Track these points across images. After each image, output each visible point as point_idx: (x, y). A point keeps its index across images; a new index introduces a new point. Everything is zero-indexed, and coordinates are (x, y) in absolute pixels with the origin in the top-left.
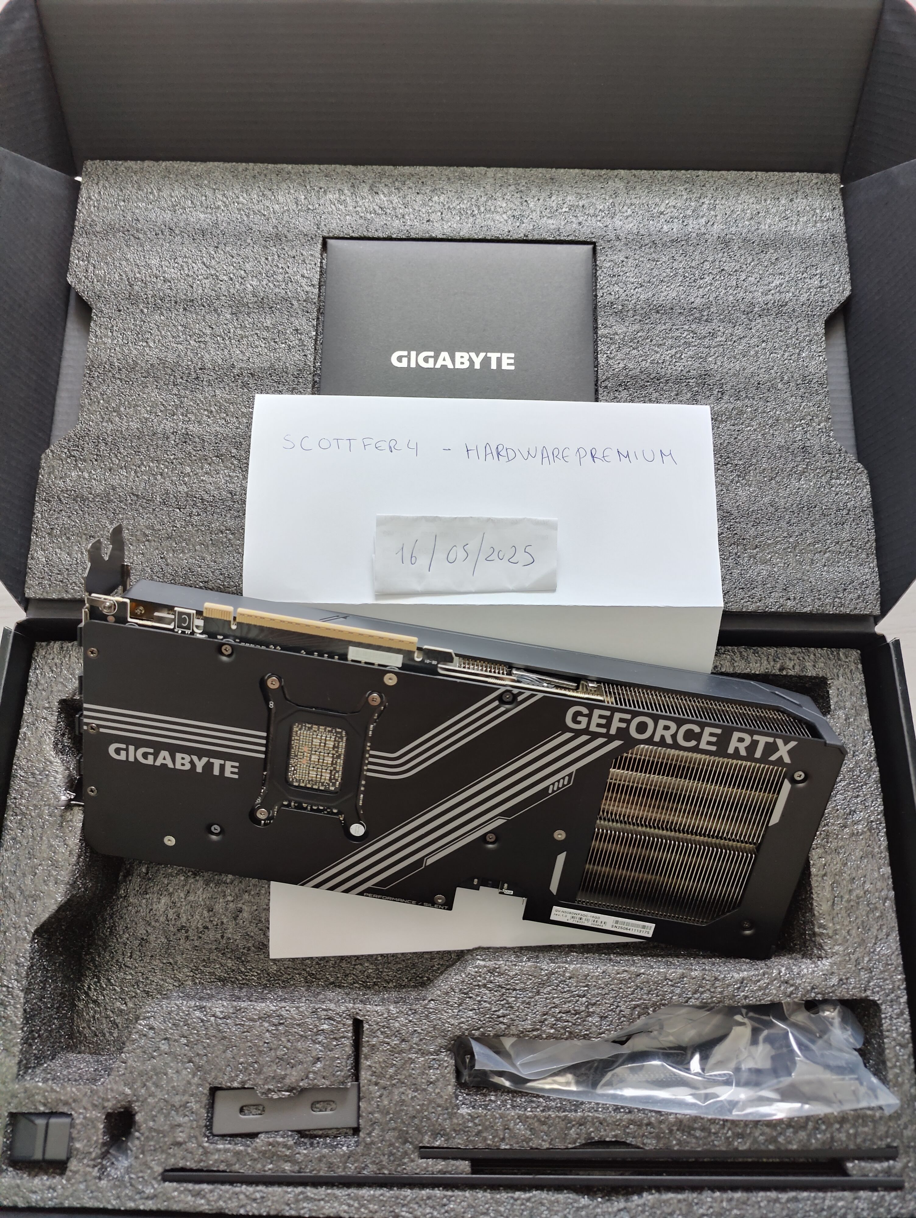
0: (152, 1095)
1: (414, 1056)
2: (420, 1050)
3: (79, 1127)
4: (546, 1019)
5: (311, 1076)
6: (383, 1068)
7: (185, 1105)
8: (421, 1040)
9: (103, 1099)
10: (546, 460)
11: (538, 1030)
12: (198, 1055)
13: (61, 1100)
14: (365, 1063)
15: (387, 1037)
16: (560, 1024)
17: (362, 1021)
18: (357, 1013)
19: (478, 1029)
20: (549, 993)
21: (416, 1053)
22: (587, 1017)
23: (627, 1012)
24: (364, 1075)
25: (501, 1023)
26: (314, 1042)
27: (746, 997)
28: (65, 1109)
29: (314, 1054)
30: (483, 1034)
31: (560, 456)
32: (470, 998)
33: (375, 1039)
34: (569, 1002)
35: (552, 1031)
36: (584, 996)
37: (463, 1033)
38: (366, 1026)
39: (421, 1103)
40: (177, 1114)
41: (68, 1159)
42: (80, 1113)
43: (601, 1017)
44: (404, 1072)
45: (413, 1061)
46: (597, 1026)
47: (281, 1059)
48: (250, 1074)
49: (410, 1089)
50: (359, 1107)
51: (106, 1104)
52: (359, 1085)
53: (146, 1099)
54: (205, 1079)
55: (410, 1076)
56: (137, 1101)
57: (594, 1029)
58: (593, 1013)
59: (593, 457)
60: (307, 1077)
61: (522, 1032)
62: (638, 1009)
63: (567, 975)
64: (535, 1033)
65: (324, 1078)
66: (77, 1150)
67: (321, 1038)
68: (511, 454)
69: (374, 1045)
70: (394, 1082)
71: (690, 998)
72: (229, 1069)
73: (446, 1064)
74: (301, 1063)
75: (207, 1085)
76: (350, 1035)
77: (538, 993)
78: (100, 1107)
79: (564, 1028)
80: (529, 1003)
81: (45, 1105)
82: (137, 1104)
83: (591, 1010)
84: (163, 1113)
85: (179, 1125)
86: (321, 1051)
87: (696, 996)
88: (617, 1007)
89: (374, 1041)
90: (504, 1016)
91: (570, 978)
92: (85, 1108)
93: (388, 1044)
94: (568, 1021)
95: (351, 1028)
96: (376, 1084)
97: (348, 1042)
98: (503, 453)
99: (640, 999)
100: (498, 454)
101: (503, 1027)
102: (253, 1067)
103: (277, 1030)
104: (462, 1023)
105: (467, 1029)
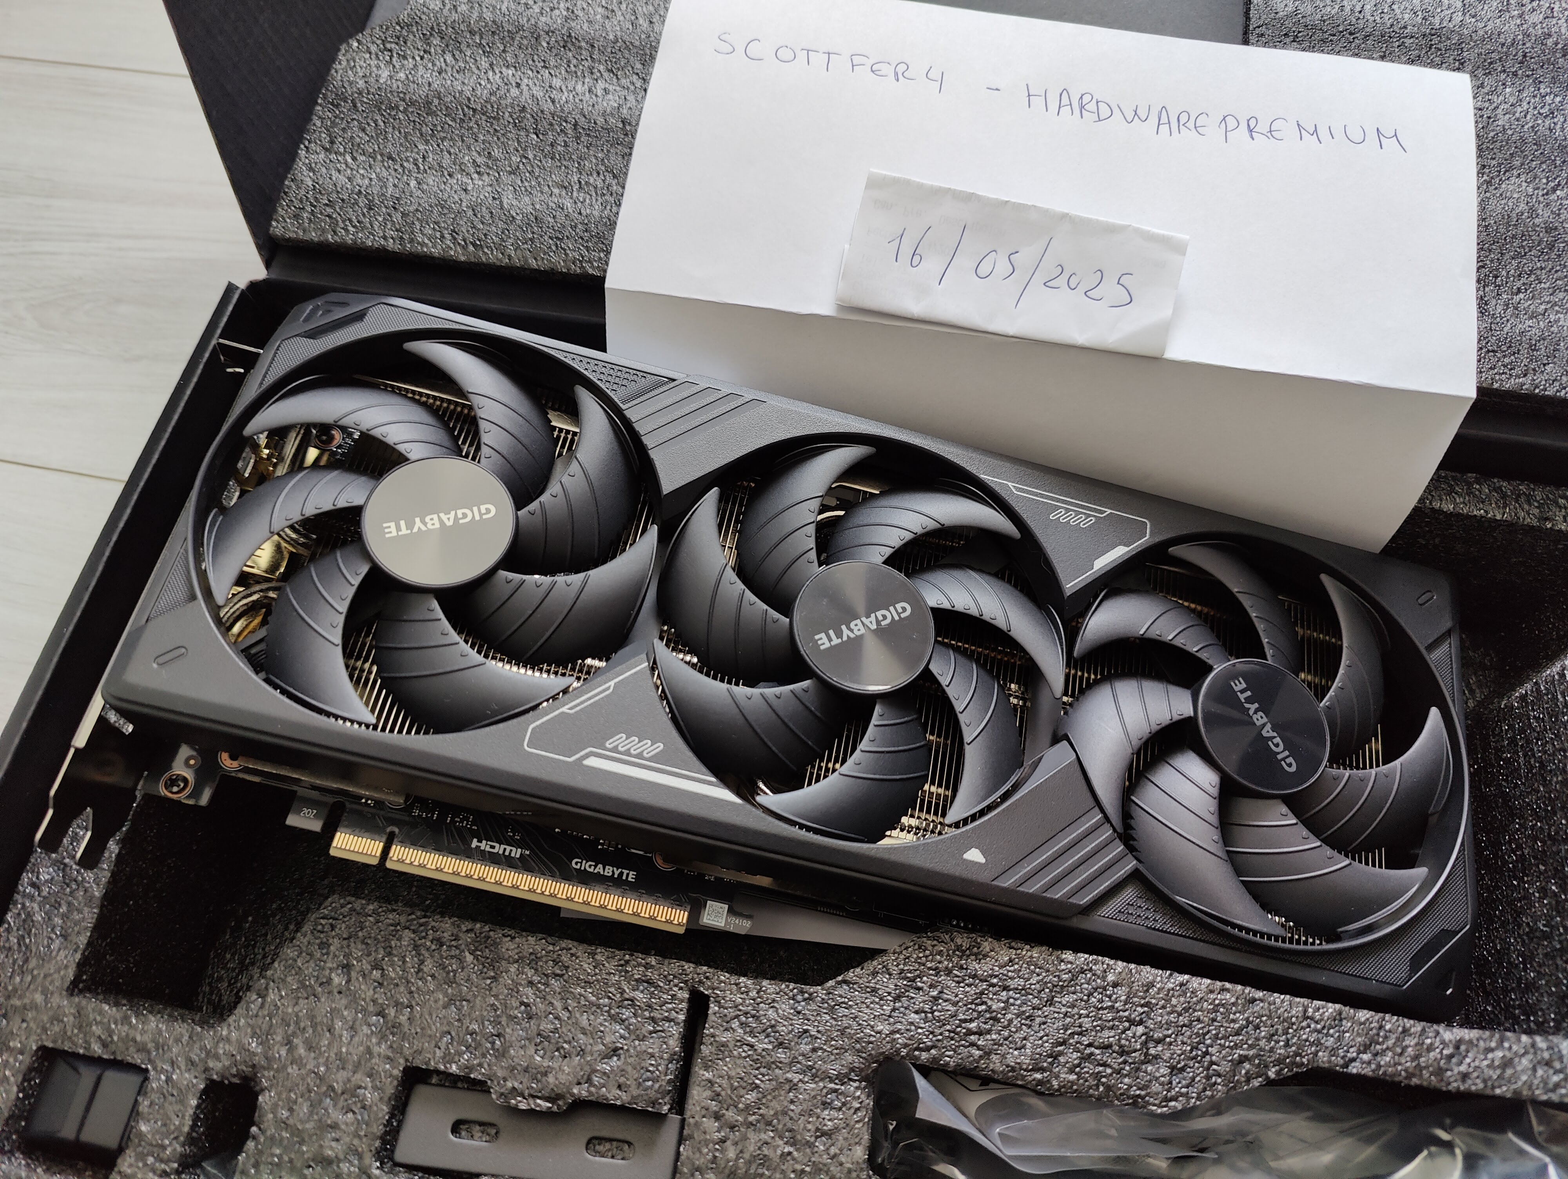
0: (297, 1061)
1: (796, 1078)
2: (810, 1068)
3: (154, 1096)
4: (1061, 1053)
5: (596, 1080)
6: (734, 1089)
7: (352, 1091)
8: (814, 1050)
9: (208, 1053)
10: (1164, 129)
11: (1043, 1070)
12: (397, 1004)
13: (134, 1040)
14: (701, 1073)
15: (752, 1033)
16: (1089, 1067)
17: (708, 997)
18: (700, 982)
19: (928, 1049)
20: (1073, 1006)
21: (804, 1072)
22: (1143, 1063)
23: (1225, 1067)
24: (698, 1095)
25: (973, 1044)
26: (614, 1018)
28: (137, 1059)
29: (608, 1039)
30: (935, 1060)
31: (1191, 124)
32: (919, 989)
33: (728, 1035)
34: (1112, 1028)
35: (1073, 1077)
36: (1141, 1023)
37: (898, 1051)
38: (713, 1008)
39: (798, 1167)
40: (335, 1106)
41: (121, 1150)
42: (162, 1071)
43: (1173, 1068)
44: (774, 1103)
45: (793, 1087)
46: (1162, 1084)
47: (548, 1038)
48: (484, 1056)
49: (781, 1137)
50: (678, 1154)
51: (211, 1064)
52: (683, 1121)
53: (285, 1067)
54: (400, 1051)
55: (785, 1113)
56: (269, 1068)
57: (1156, 1087)
58: (1156, 1057)
59: (1251, 131)
60: (589, 1081)
61: (1013, 1069)
62: (1247, 1066)
63: (1111, 978)
64: (1038, 1076)
65: (619, 1087)
66: (141, 1135)
67: (626, 1013)
68: (1104, 111)
69: (724, 1045)
70: (752, 1118)
71: (1353, 1060)
72: (446, 1039)
73: (856, 1105)
74: (582, 1052)
75: (402, 1061)
76: (682, 1017)
77: (1050, 1002)
78: (201, 1068)
79: (1097, 1076)
80: (1031, 1018)
81: (105, 1045)
82: (266, 1073)
83: (1152, 1051)
84: (309, 1098)
85: (334, 1126)
86: (622, 1037)
88: (1206, 1053)
89: (725, 1037)
90: (980, 1033)
91: (1115, 985)
92: (173, 1063)
93: (752, 1046)
94: (1105, 1065)
95: (684, 1005)
96: (717, 1117)
97: (675, 1031)
98: (1092, 106)
99: (1251, 1047)
100: (1082, 107)
101: (978, 1053)
102: (493, 1043)
103: (547, 984)
104: (898, 1031)
105: (905, 1046)
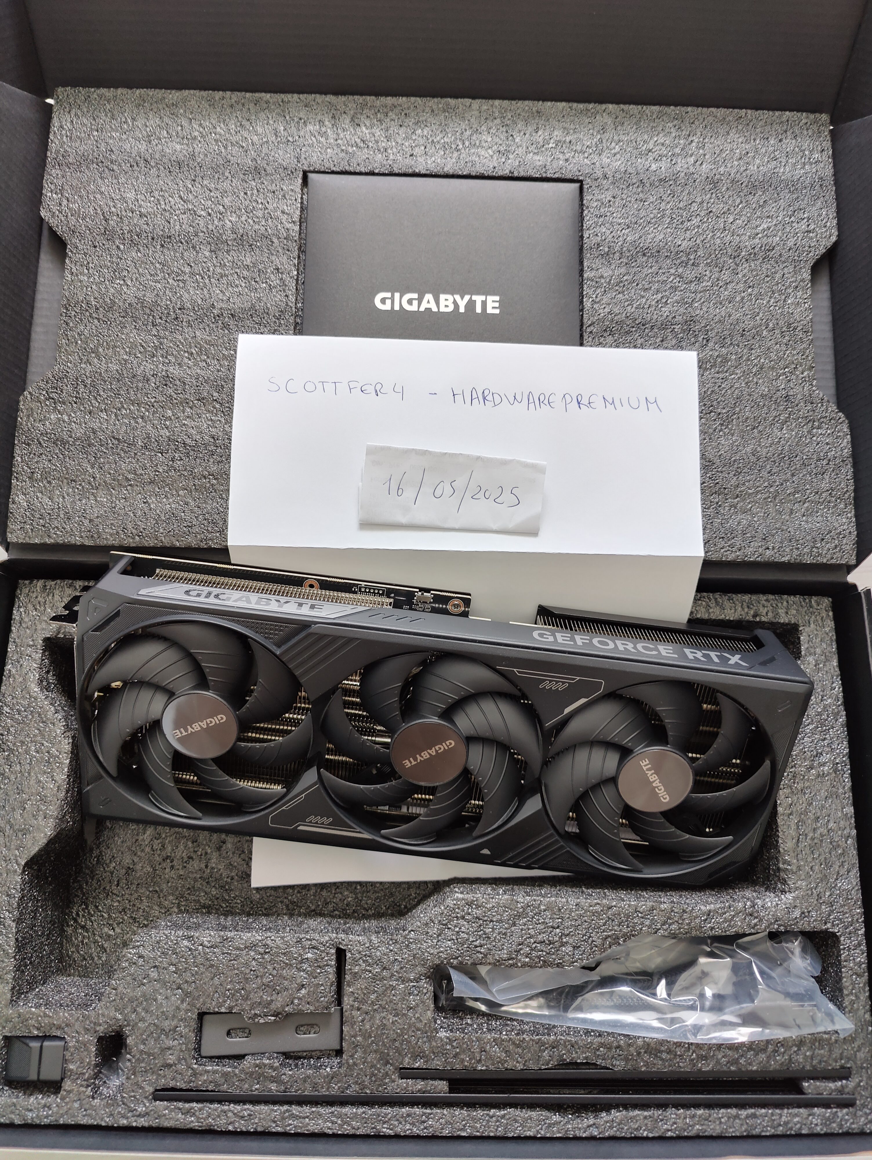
0: (142, 1020)
1: (394, 983)
2: (401, 977)
3: (72, 1050)
4: (521, 949)
5: (296, 1001)
6: (365, 994)
7: (174, 1030)
8: (401, 968)
9: (95, 1024)
10: (532, 406)
11: (513, 959)
12: (187, 982)
13: (54, 1024)
14: (348, 990)
15: (369, 965)
16: (534, 954)
17: (345, 950)
18: (340, 943)
19: (457, 958)
20: (525, 925)
21: (397, 980)
22: (560, 946)
23: (599, 942)
24: (347, 1001)
25: (478, 952)
26: (299, 970)
27: (712, 928)
28: (59, 1033)
29: (299, 981)
30: (461, 963)
31: (546, 402)
32: (449, 928)
33: (357, 967)
34: (543, 933)
35: (527, 960)
36: (558, 927)
37: (442, 962)
38: (348, 955)
39: (401, 1027)
40: (167, 1038)
41: (62, 1079)
42: (73, 1037)
43: (574, 947)
44: (386, 998)
45: (394, 988)
46: (570, 956)
47: (268, 986)
48: (237, 1000)
49: (391, 1014)
50: (342, 1031)
51: (98, 1029)
52: (342, 1009)
53: (137, 1024)
54: (194, 1005)
55: (391, 1002)
56: (128, 1025)
57: (567, 958)
58: (566, 943)
59: (579, 403)
60: (292, 1003)
61: (499, 961)
62: (609, 939)
63: (542, 907)
64: (510, 962)
65: (308, 1003)
66: (71, 1071)
67: (305, 966)
68: (497, 399)
69: (356, 973)
70: (375, 1007)
71: (660, 929)
72: (217, 995)
73: (425, 991)
74: (286, 989)
75: (196, 1010)
76: (333, 963)
77: (514, 924)
78: (92, 1031)
79: (539, 957)
80: (505, 934)
81: (38, 1029)
82: (128, 1028)
83: (564, 940)
84: (153, 1037)
85: (169, 1048)
86: (305, 978)
87: (664, 927)
88: (590, 937)
89: (356, 969)
90: (481, 946)
91: (545, 911)
92: (77, 1032)
93: (370, 972)
94: (542, 951)
95: (334, 957)
96: (359, 1009)
97: (331, 970)
98: (490, 398)
99: (611, 930)
100: (484, 398)
101: (480, 956)
102: (240, 993)
103: (263, 958)
104: (441, 952)
105: (446, 958)
